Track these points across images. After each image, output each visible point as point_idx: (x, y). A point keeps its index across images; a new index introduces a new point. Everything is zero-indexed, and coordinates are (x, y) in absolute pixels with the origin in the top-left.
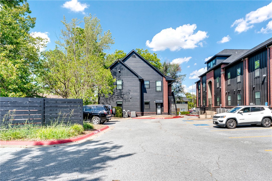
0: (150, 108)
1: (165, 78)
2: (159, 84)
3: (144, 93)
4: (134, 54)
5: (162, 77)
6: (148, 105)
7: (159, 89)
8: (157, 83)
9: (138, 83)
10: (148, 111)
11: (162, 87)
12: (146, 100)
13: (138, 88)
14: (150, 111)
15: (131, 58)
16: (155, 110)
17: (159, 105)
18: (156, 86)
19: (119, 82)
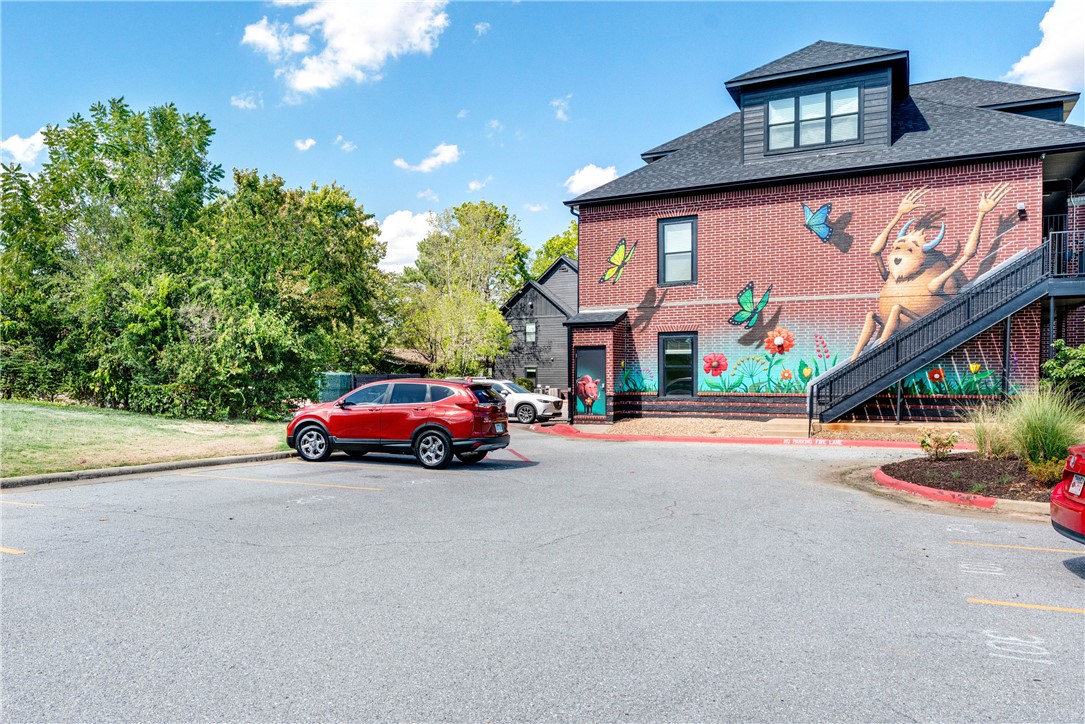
4: (564, 265)
15: (558, 273)
19: (531, 328)
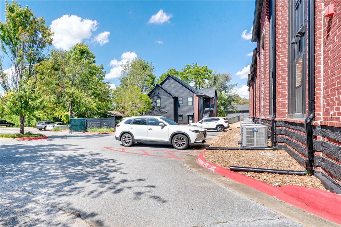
0: (183, 120)
1: (196, 94)
2: (190, 99)
3: (178, 108)
4: (170, 78)
5: (193, 93)
6: (181, 117)
7: (190, 104)
8: (189, 98)
9: (172, 100)
10: (181, 122)
11: (193, 102)
12: (179, 113)
13: (172, 105)
14: (183, 122)
15: (168, 81)
16: (187, 121)
17: (191, 117)
18: (188, 102)
19: (158, 101)
